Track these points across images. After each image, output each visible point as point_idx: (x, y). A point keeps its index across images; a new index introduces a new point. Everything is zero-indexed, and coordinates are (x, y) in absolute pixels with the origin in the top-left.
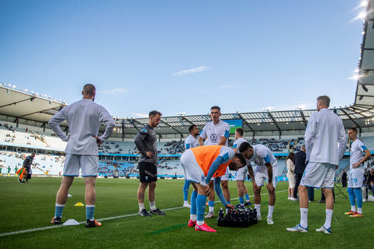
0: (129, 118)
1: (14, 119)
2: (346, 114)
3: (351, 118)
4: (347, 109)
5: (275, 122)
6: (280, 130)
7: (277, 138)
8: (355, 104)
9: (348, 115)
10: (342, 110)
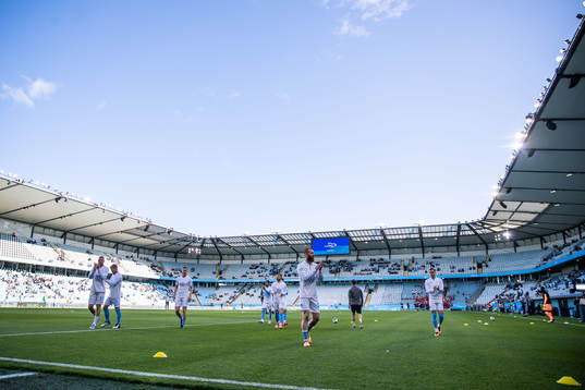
0: (213, 236)
1: (88, 239)
2: (472, 229)
3: (476, 234)
4: (474, 224)
5: (385, 239)
6: (389, 248)
7: (386, 257)
8: (485, 219)
9: (474, 230)
10: (467, 225)
